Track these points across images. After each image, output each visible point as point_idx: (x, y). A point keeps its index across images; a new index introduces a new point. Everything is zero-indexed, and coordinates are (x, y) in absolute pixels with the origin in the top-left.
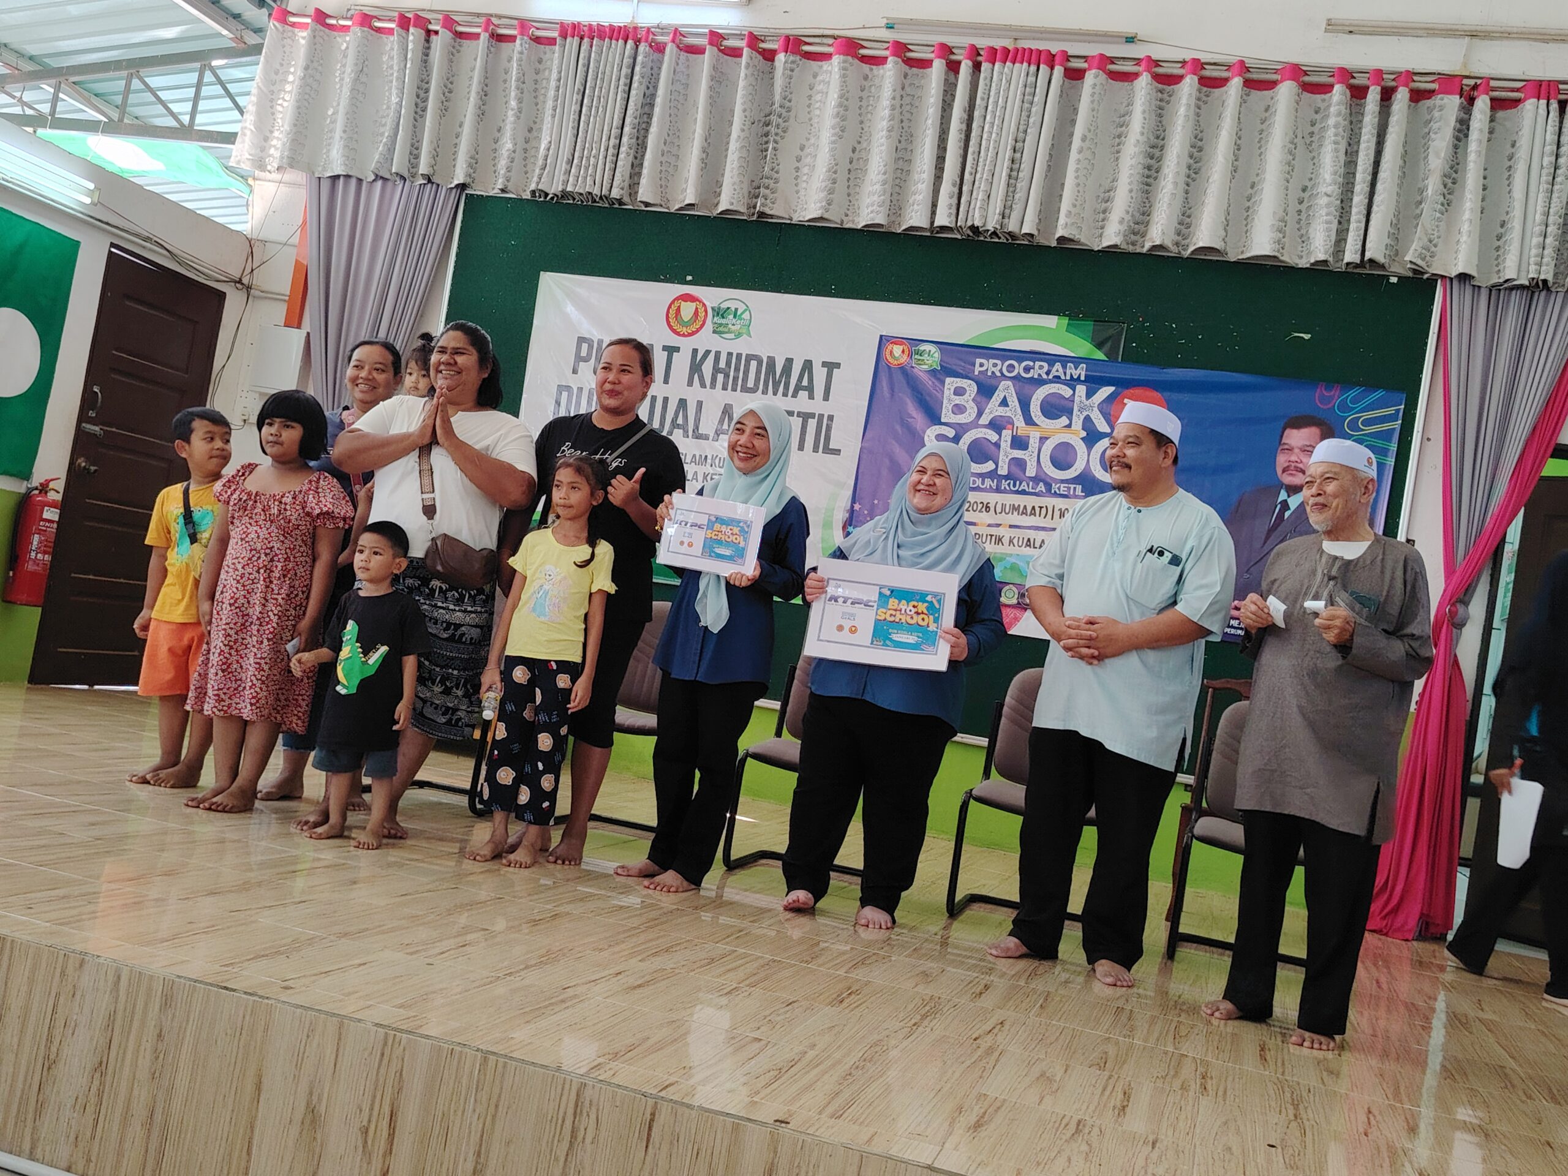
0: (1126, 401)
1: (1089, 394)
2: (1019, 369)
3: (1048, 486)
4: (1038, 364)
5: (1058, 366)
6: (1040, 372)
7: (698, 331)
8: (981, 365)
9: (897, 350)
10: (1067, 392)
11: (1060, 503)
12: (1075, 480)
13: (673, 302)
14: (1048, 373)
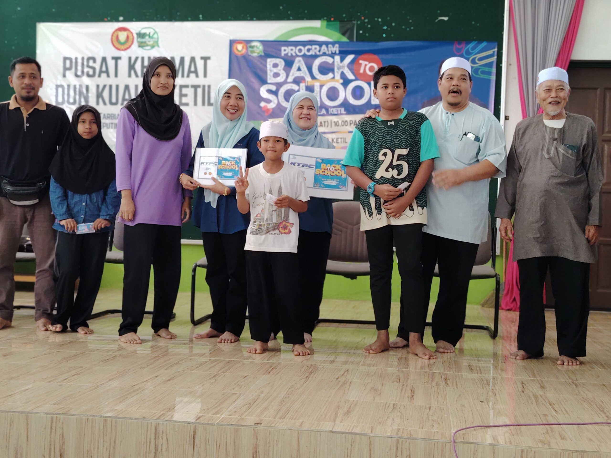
0: (361, 62)
1: (342, 60)
2: (304, 50)
3: (327, 110)
4: (314, 47)
5: (324, 47)
6: (315, 51)
7: (130, 46)
8: (285, 50)
9: (240, 47)
10: (330, 60)
11: (335, 119)
12: (341, 106)
13: (114, 33)
14: (319, 51)
